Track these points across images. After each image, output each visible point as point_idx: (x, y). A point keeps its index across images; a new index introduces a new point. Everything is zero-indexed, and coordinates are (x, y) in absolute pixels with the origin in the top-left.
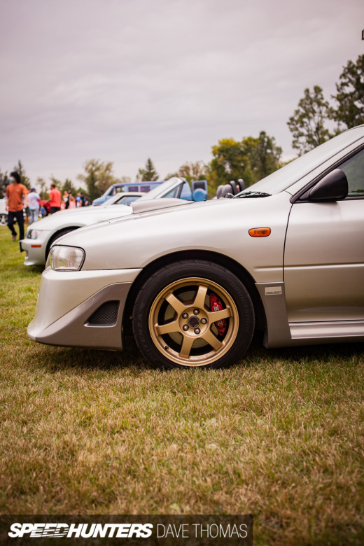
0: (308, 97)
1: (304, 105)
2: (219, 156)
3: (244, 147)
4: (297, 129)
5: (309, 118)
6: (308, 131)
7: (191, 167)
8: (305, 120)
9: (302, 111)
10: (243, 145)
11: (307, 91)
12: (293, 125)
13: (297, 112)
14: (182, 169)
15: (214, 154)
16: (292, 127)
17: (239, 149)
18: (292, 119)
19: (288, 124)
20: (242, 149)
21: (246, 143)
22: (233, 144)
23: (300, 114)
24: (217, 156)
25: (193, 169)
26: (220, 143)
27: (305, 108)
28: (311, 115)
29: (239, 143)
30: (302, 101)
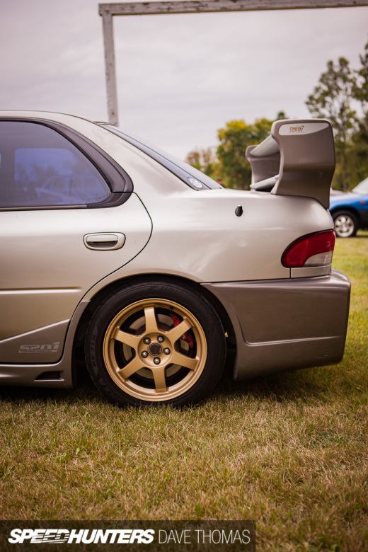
0: (331, 71)
1: (325, 80)
2: (226, 141)
3: (255, 131)
4: (317, 110)
5: (333, 97)
6: (330, 112)
7: (201, 154)
8: (328, 99)
9: (325, 88)
10: (255, 128)
11: (331, 64)
12: (313, 104)
13: (317, 89)
14: (191, 156)
15: (220, 138)
16: (311, 107)
17: (250, 133)
18: (311, 98)
19: (307, 103)
20: (254, 133)
21: (258, 126)
22: (242, 127)
23: (321, 91)
24: (224, 141)
25: (204, 156)
26: (228, 125)
27: (327, 84)
28: (334, 92)
29: (250, 127)
30: (324, 75)
